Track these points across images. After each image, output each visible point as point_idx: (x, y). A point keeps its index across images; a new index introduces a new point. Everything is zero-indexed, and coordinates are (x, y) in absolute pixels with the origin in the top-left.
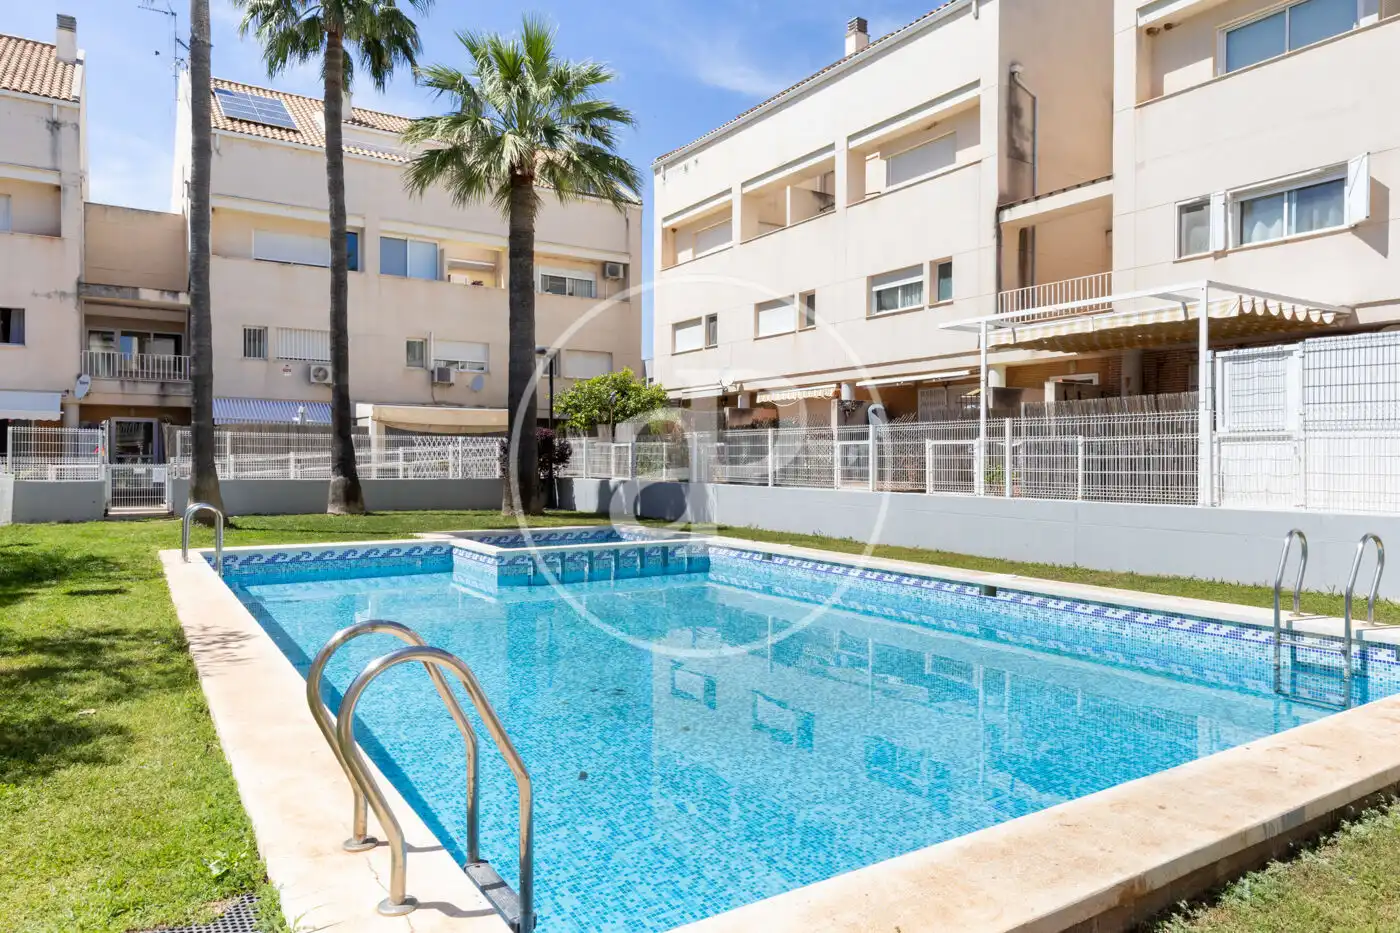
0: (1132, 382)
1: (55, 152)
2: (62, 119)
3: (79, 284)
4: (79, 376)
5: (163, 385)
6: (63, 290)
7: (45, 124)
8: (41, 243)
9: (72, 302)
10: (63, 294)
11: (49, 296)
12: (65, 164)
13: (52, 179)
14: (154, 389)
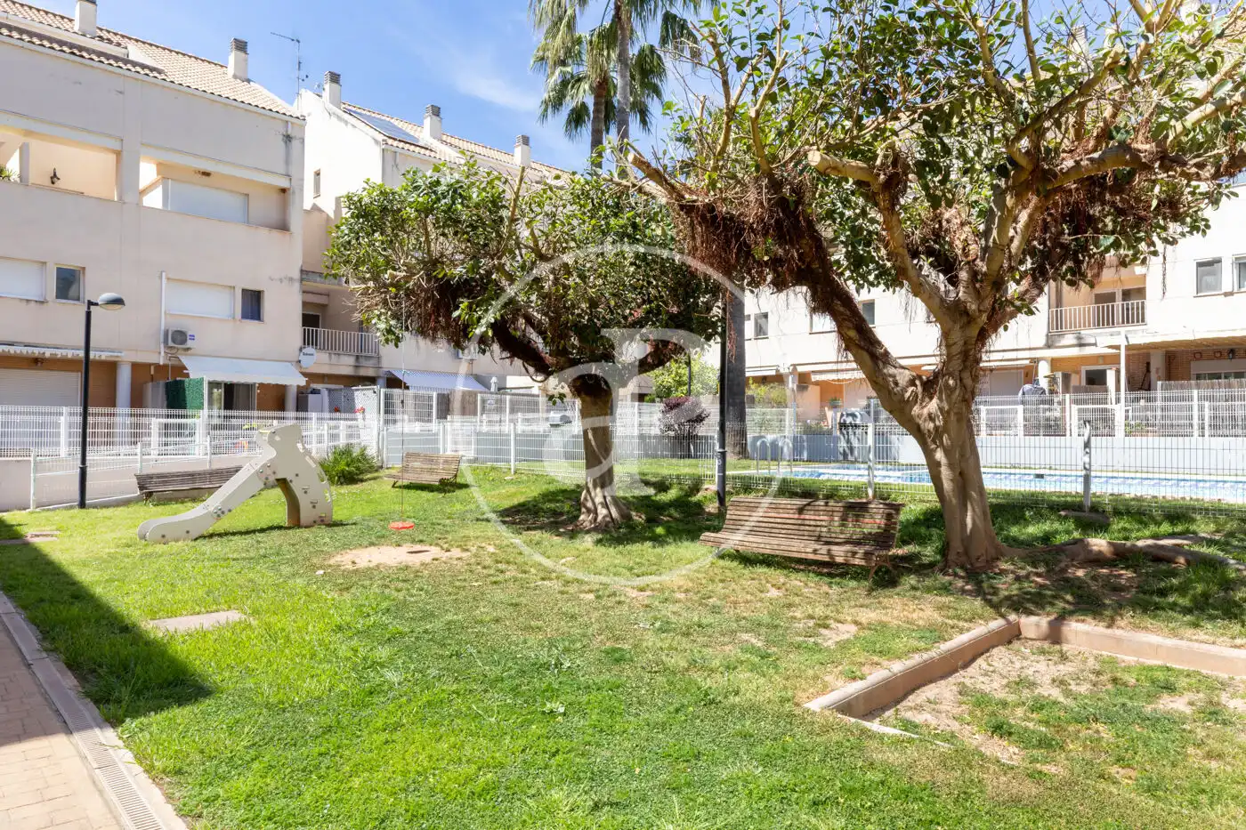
0: (1160, 371)
1: (287, 162)
2: (293, 135)
3: (302, 271)
4: (301, 350)
5: (357, 357)
6: (290, 275)
7: (281, 137)
8: (276, 234)
9: (297, 285)
10: (291, 279)
11: (281, 280)
12: (293, 172)
13: (284, 183)
14: (351, 361)
